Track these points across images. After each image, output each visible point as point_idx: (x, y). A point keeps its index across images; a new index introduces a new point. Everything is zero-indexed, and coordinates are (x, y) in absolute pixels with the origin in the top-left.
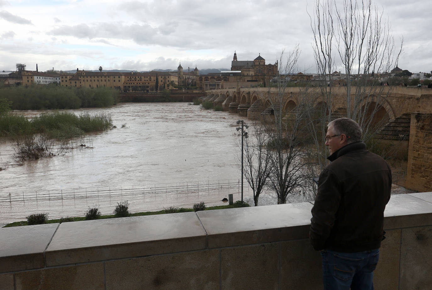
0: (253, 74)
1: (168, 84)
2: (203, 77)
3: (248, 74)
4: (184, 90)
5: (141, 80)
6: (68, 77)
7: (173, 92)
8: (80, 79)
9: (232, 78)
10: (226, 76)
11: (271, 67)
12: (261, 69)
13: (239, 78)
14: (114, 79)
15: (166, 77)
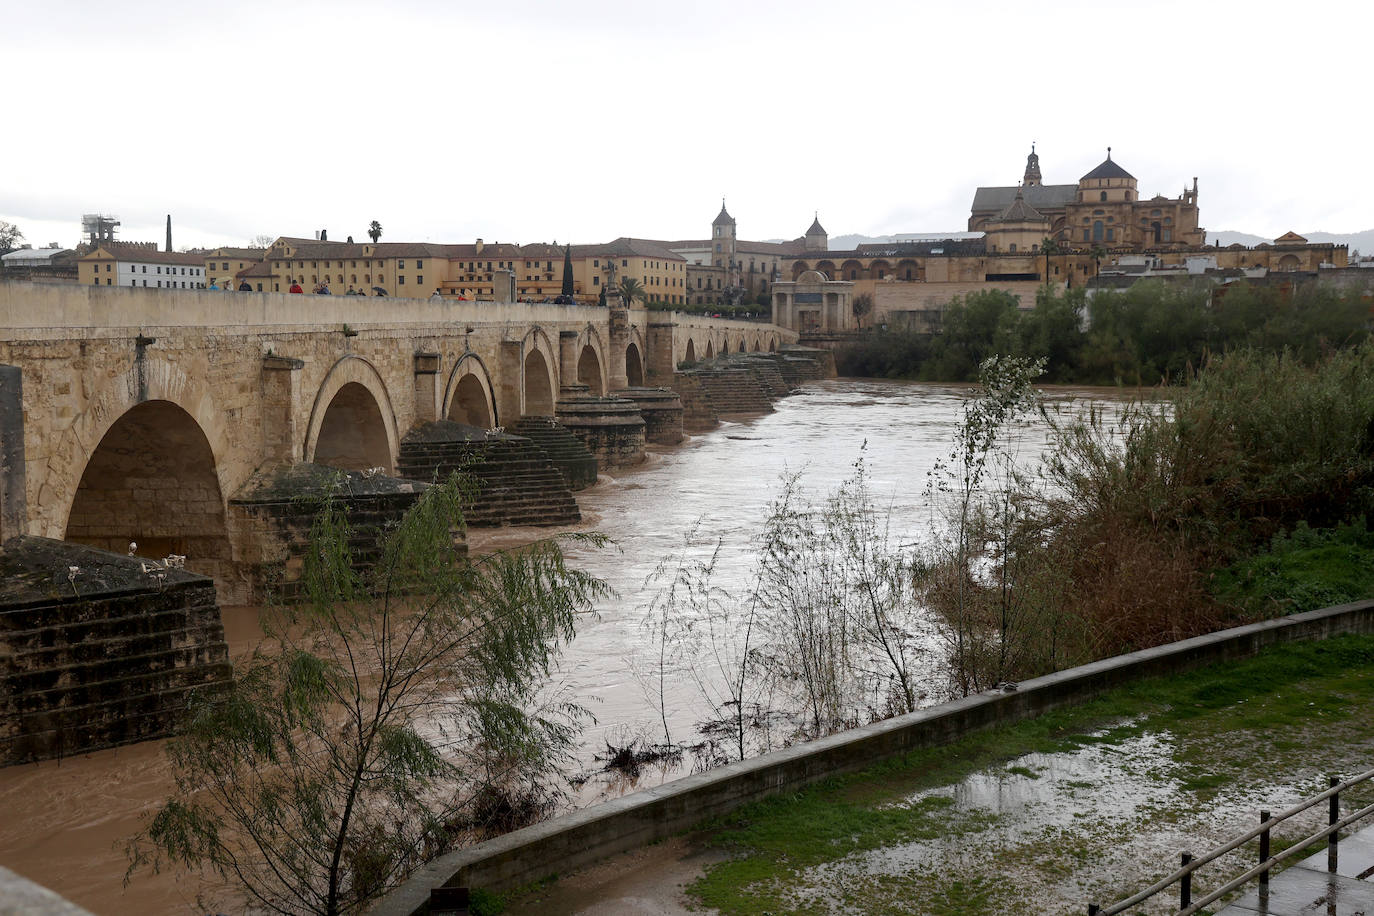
0: (1040, 247)
3: (1013, 246)
6: (235, 266)
9: (937, 268)
10: (910, 258)
11: (1163, 210)
12: (1105, 222)
13: (972, 267)
14: (400, 272)
15: (614, 264)
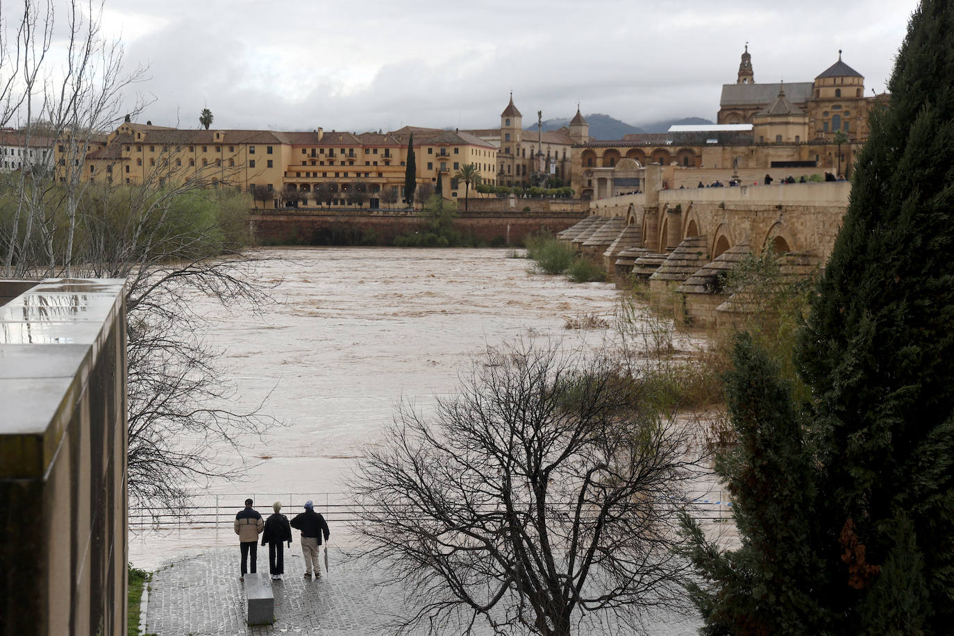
0: (804, 138)
1: (452, 179)
2: (599, 152)
3: (779, 137)
4: (512, 203)
5: (351, 163)
6: (84, 148)
7: (471, 208)
8: (124, 154)
9: (712, 156)
10: (688, 146)
12: (842, 115)
13: (742, 155)
14: (251, 157)
15: (447, 151)
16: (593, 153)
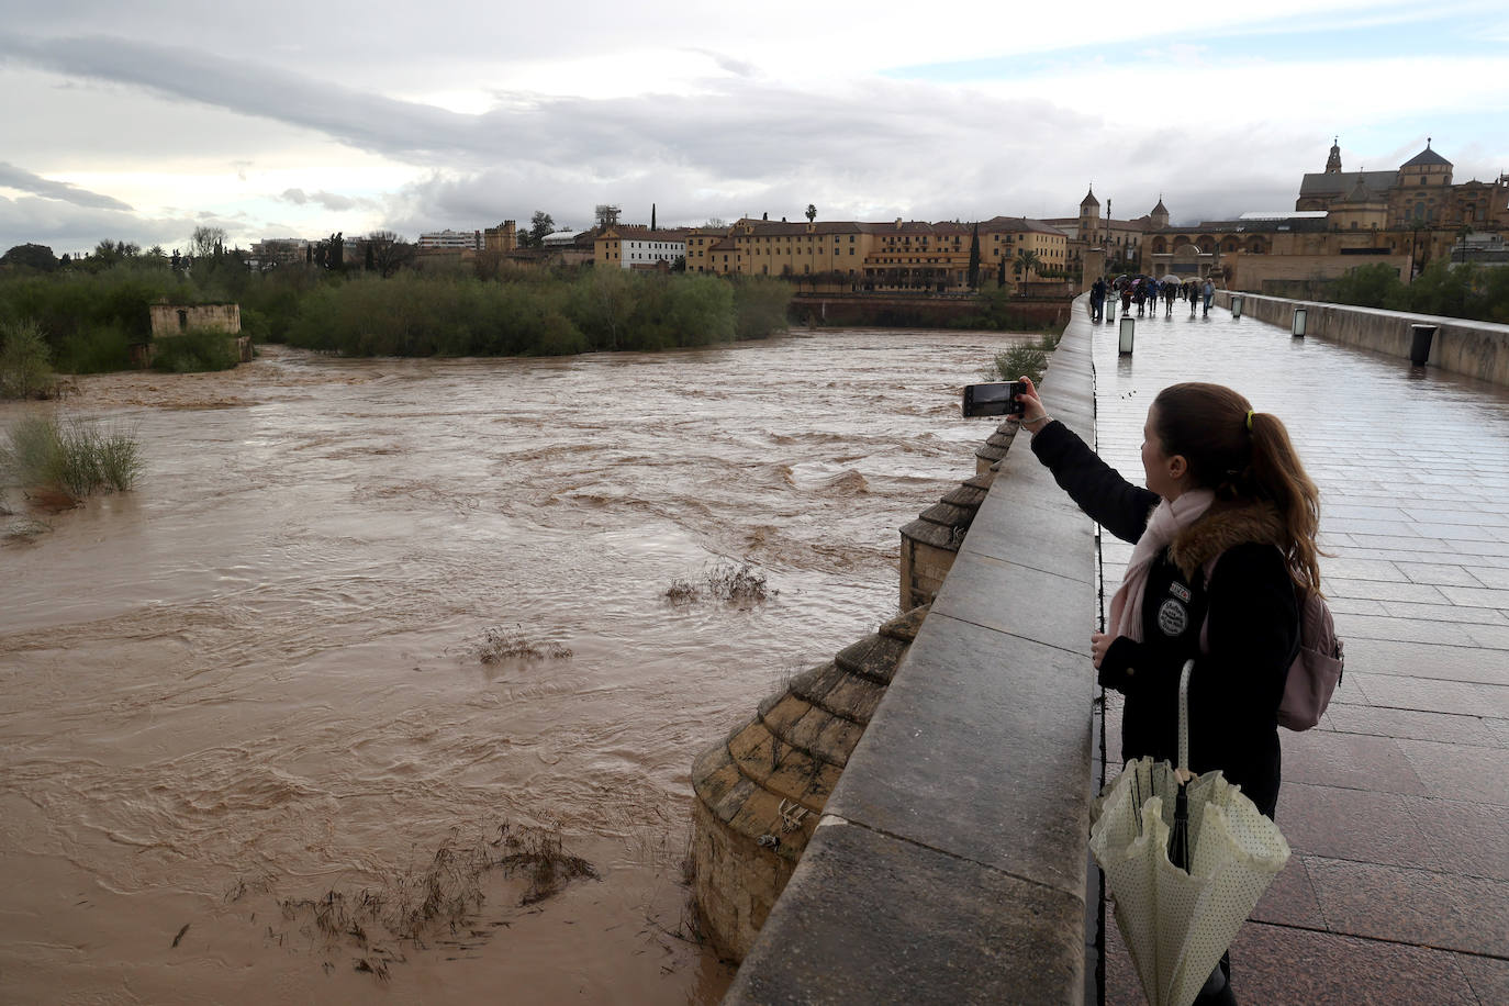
0: (1382, 225)
1: (1015, 264)
2: (1170, 238)
5: (924, 250)
6: (707, 242)
7: (1030, 293)
8: (737, 245)
9: (1282, 242)
10: (1258, 234)
11: (1479, 192)
12: (1426, 203)
13: (1314, 242)
14: (836, 245)
15: (1013, 238)
16: (1165, 240)
